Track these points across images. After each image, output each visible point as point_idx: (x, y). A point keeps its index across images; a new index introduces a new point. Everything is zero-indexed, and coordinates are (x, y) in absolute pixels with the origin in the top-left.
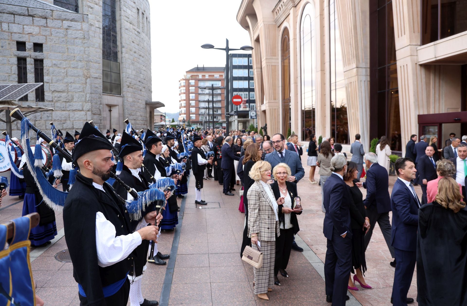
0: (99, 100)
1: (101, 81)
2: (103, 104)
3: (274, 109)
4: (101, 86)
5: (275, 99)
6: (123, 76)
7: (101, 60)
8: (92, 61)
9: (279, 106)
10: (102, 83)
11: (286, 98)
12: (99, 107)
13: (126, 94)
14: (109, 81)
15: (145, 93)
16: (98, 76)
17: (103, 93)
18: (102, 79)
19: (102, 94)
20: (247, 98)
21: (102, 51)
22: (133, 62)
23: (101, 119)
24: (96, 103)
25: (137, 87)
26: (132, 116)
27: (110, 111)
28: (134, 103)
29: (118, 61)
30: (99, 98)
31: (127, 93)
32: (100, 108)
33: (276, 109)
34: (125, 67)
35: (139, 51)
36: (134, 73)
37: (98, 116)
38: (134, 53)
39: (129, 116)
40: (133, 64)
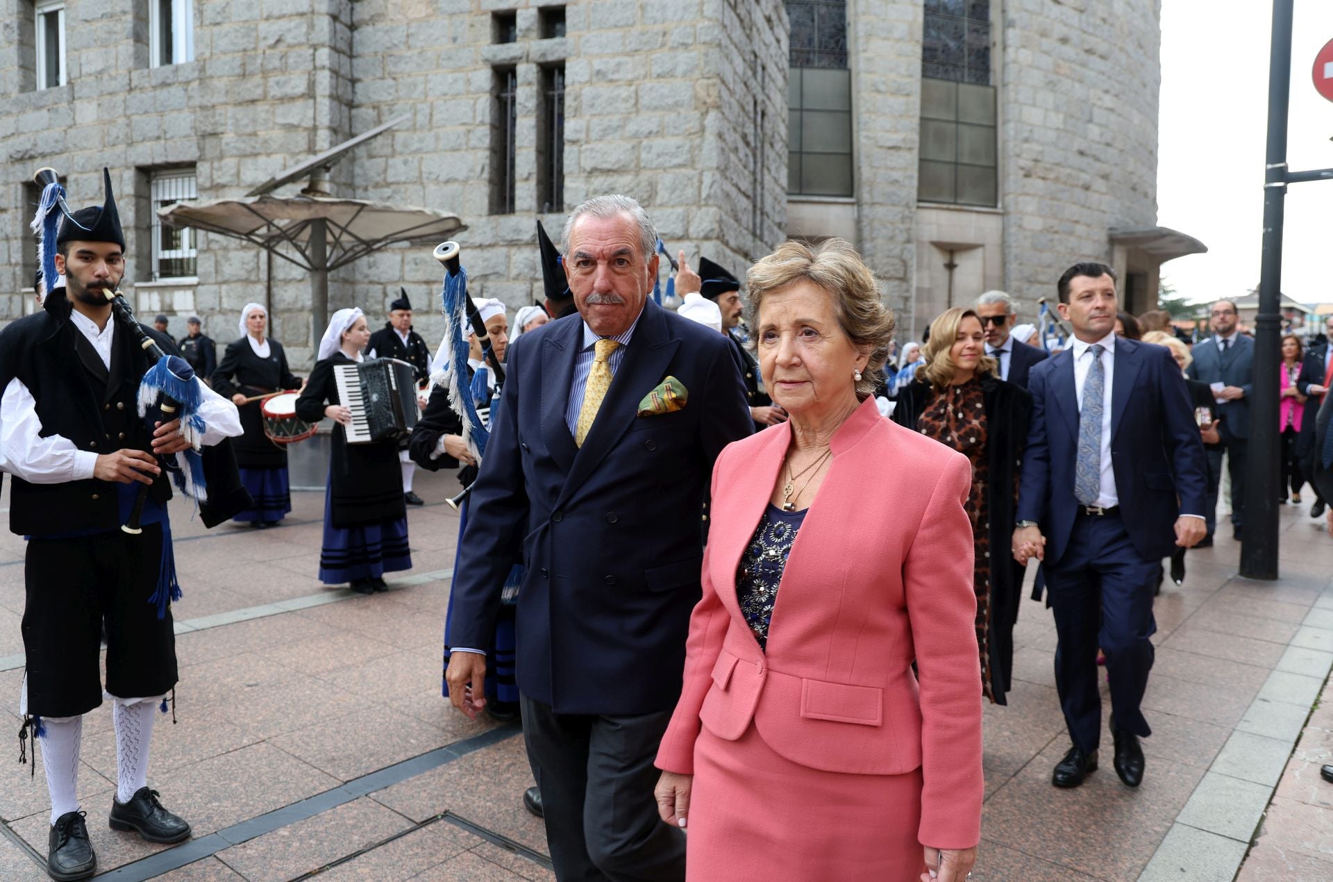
0: (901, 226)
1: (910, 159)
2: (920, 244)
4: (911, 177)
6: (1008, 133)
7: (914, 83)
8: (882, 88)
10: (916, 166)
12: (902, 251)
13: (1017, 204)
14: (949, 157)
15: (1107, 198)
16: (904, 140)
17: (919, 201)
18: (916, 152)
19: (914, 204)
21: (919, 51)
22: (1055, 78)
23: (906, 295)
24: (891, 238)
25: (1069, 175)
26: (1038, 286)
27: (951, 266)
28: (1050, 236)
29: (992, 82)
30: (903, 220)
31: (1021, 198)
32: (906, 256)
34: (1016, 102)
35: (1085, 36)
36: (1057, 120)
37: (896, 283)
38: (1058, 45)
39: (1025, 286)
40: (1051, 85)
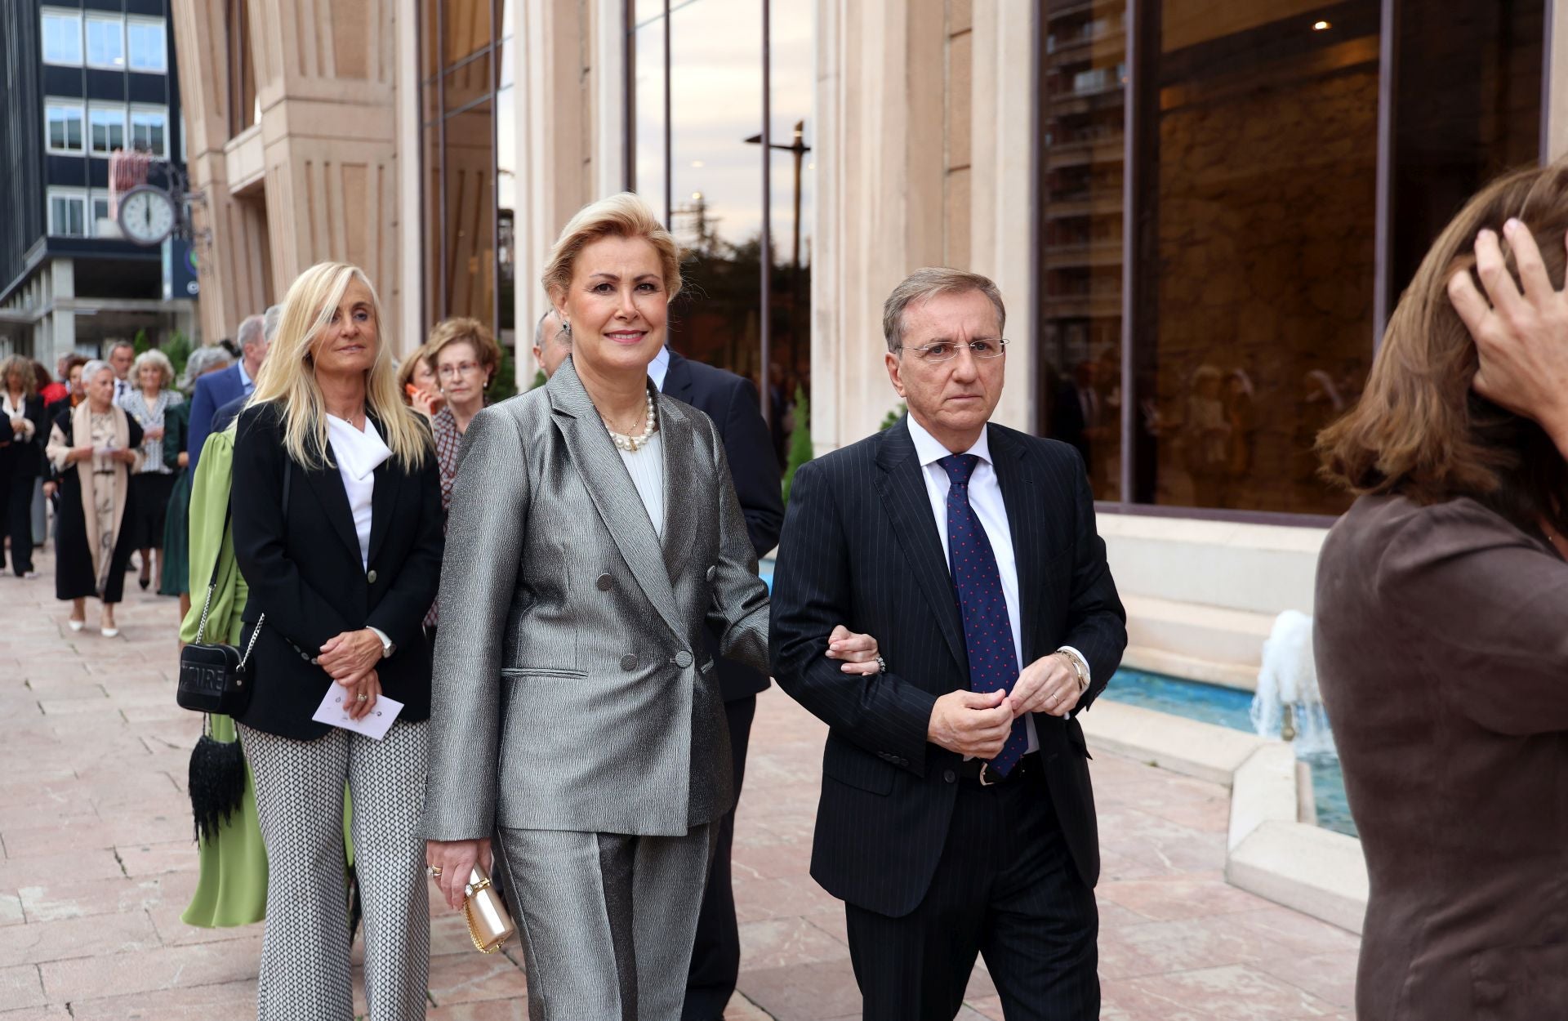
3: (344, 165)
5: (352, 68)
9: (393, 141)
11: (460, 52)
20: (159, 150)
33: (364, 166)
